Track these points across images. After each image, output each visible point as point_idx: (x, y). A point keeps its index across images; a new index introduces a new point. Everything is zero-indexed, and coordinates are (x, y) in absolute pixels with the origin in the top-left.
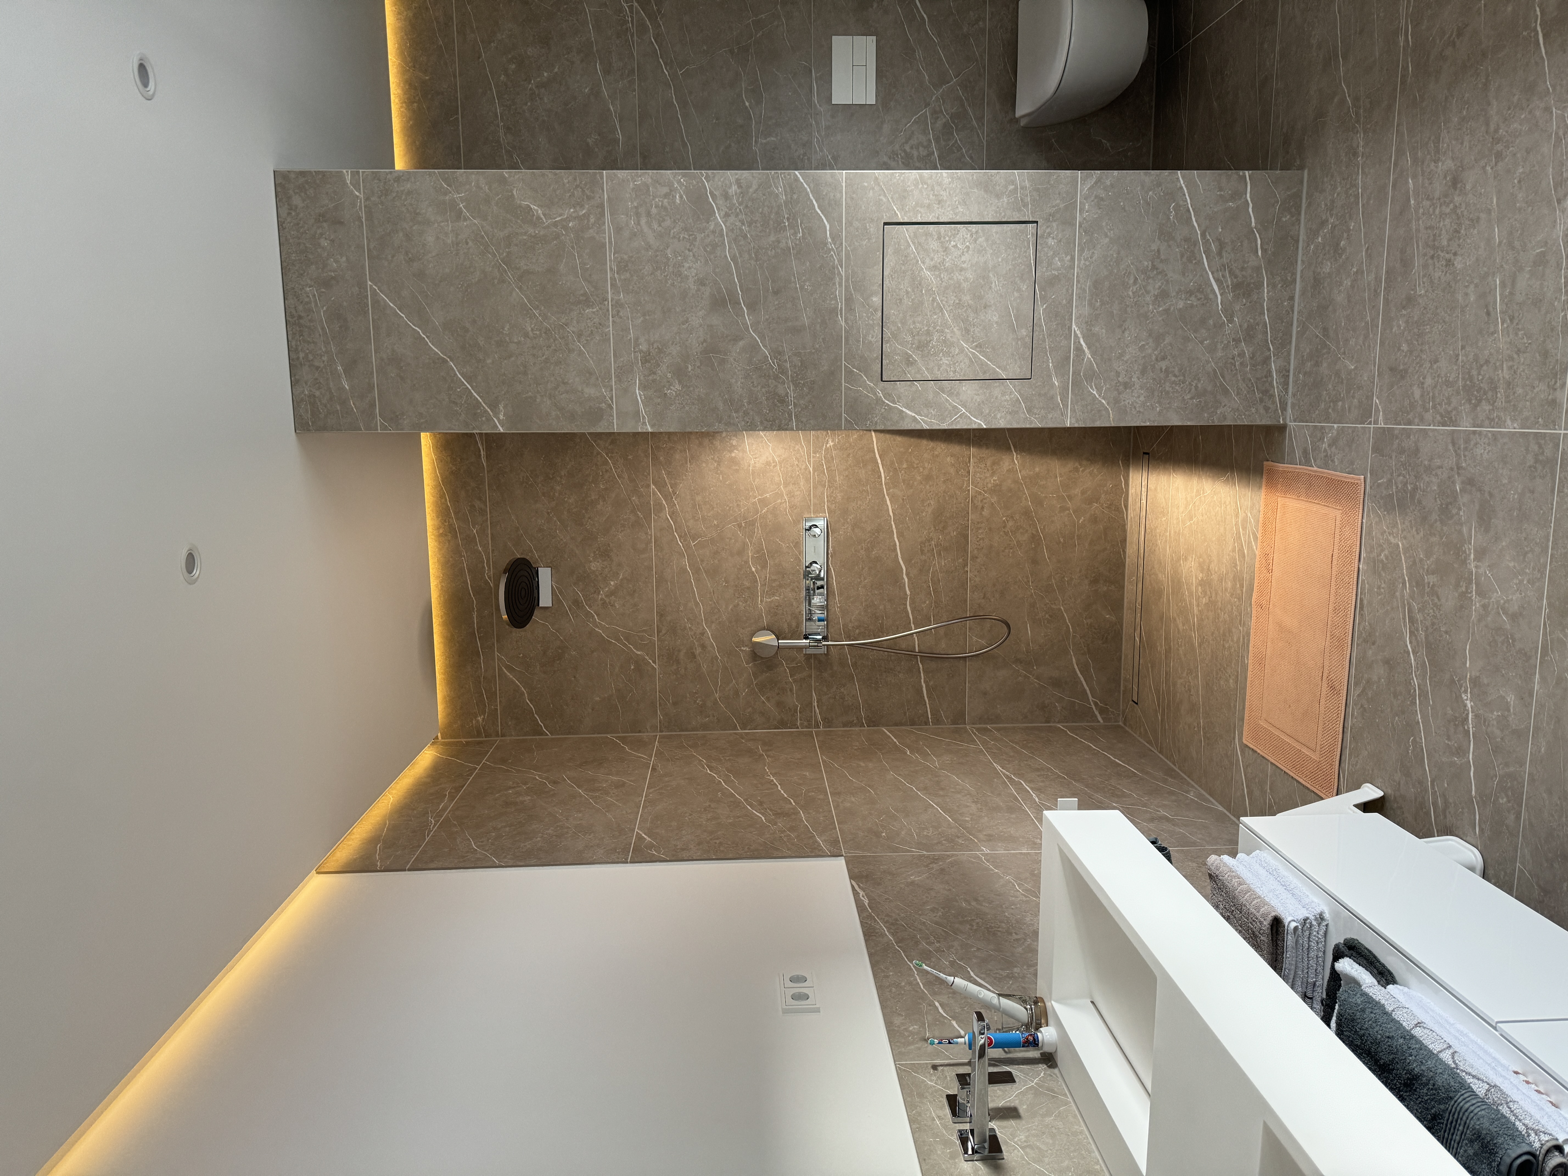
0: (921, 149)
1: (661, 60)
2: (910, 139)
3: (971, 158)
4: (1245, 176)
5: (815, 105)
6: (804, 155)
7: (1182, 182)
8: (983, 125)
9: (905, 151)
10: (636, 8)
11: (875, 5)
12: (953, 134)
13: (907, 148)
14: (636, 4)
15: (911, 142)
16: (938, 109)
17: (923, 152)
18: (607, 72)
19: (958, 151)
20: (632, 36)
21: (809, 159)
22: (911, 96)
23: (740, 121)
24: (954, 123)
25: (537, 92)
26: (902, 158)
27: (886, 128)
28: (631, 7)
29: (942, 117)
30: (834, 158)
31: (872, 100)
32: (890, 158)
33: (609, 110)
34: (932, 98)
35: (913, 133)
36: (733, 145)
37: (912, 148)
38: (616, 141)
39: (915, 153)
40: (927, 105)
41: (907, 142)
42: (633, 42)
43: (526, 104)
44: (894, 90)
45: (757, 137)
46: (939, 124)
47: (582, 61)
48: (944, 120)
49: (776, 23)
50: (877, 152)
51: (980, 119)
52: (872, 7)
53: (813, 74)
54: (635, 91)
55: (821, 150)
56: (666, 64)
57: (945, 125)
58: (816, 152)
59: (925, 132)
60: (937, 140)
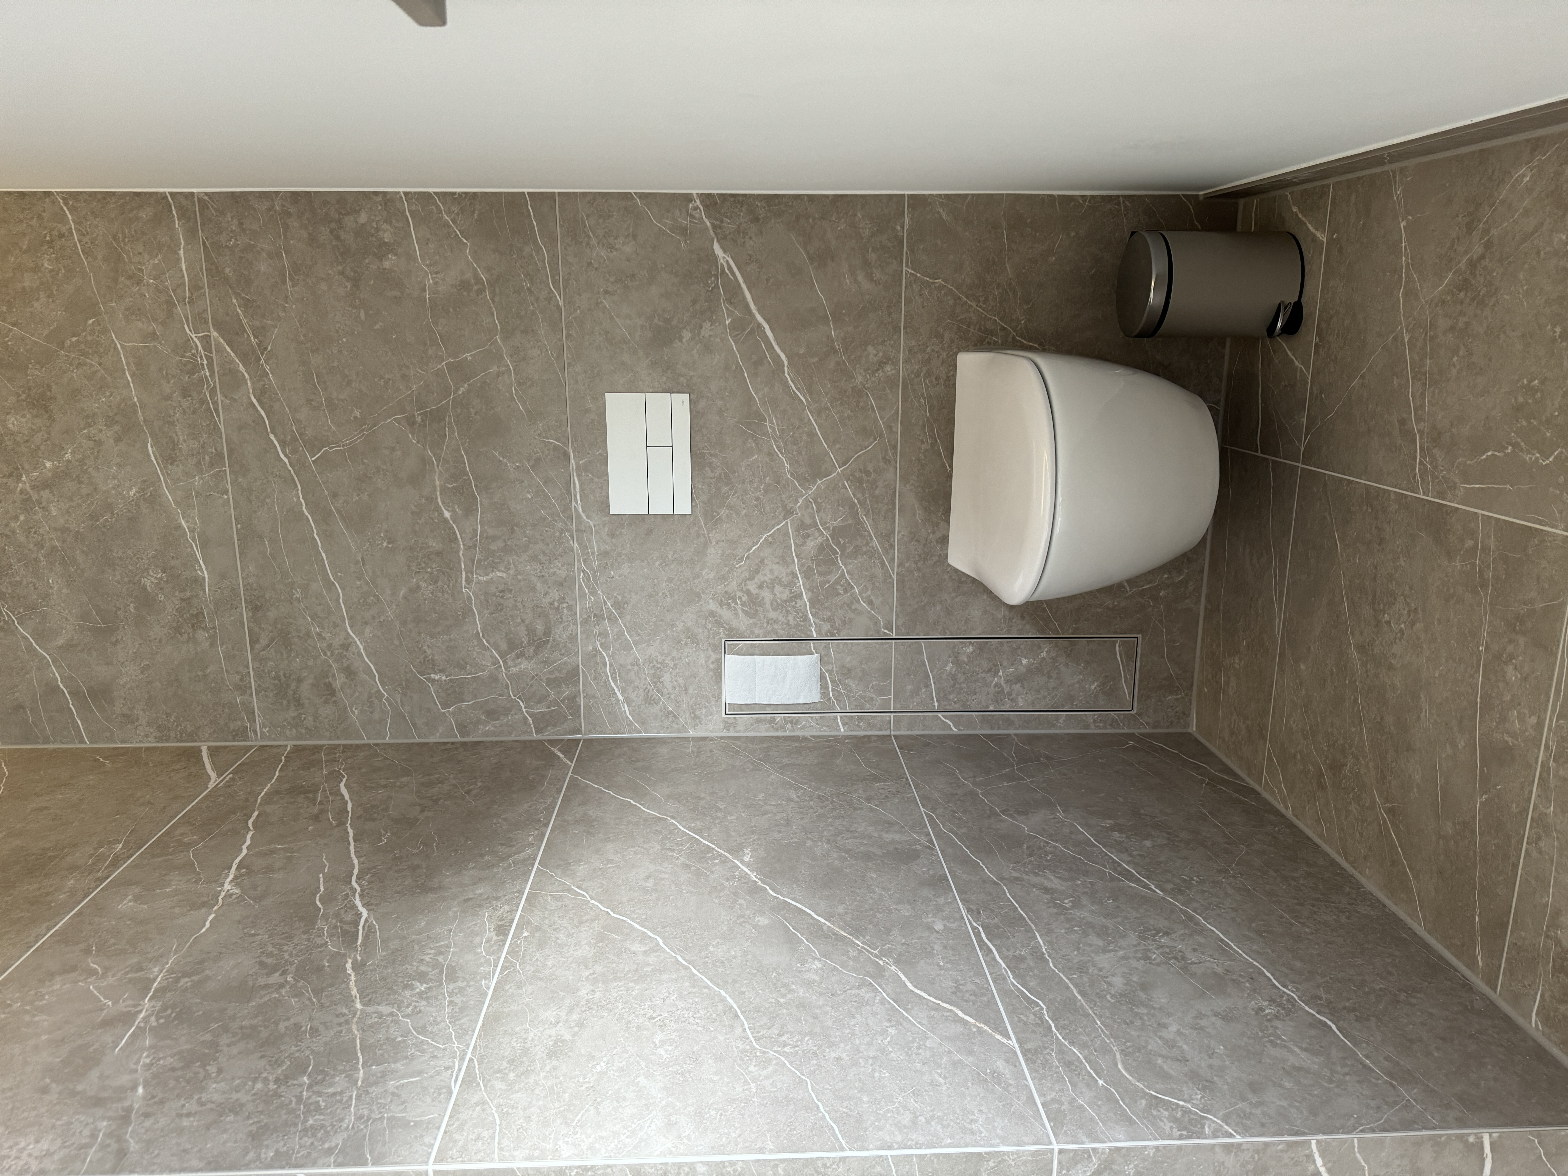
0: (778, 588)
1: (272, 437)
2: (757, 572)
3: (870, 603)
4: (1482, 1144)
5: (578, 516)
6: (562, 600)
7: (1319, 1162)
8: (892, 546)
9: (748, 593)
10: (218, 344)
11: (687, 335)
12: (835, 563)
13: (752, 587)
14: (215, 334)
15: (759, 578)
16: (808, 521)
17: (782, 594)
18: (169, 458)
19: (846, 591)
20: (213, 392)
21: (570, 608)
22: (757, 499)
23: (435, 545)
24: (838, 544)
25: (35, 497)
26: (744, 604)
27: (713, 554)
28: (206, 340)
29: (817, 534)
30: (617, 605)
31: (684, 507)
32: (721, 604)
33: (180, 526)
34: (797, 502)
35: (762, 562)
36: (424, 585)
37: (760, 587)
38: (198, 582)
39: (766, 595)
40: (789, 513)
41: (751, 578)
42: (215, 403)
43: (16, 518)
44: (725, 489)
45: (469, 572)
46: (811, 545)
47: (118, 440)
48: (820, 540)
49: (494, 369)
50: (698, 595)
51: (886, 537)
52: (681, 339)
53: (572, 461)
54: (226, 492)
55: (593, 593)
56: (283, 444)
57: (821, 548)
58: (583, 596)
59: (784, 560)
60: (807, 574)
